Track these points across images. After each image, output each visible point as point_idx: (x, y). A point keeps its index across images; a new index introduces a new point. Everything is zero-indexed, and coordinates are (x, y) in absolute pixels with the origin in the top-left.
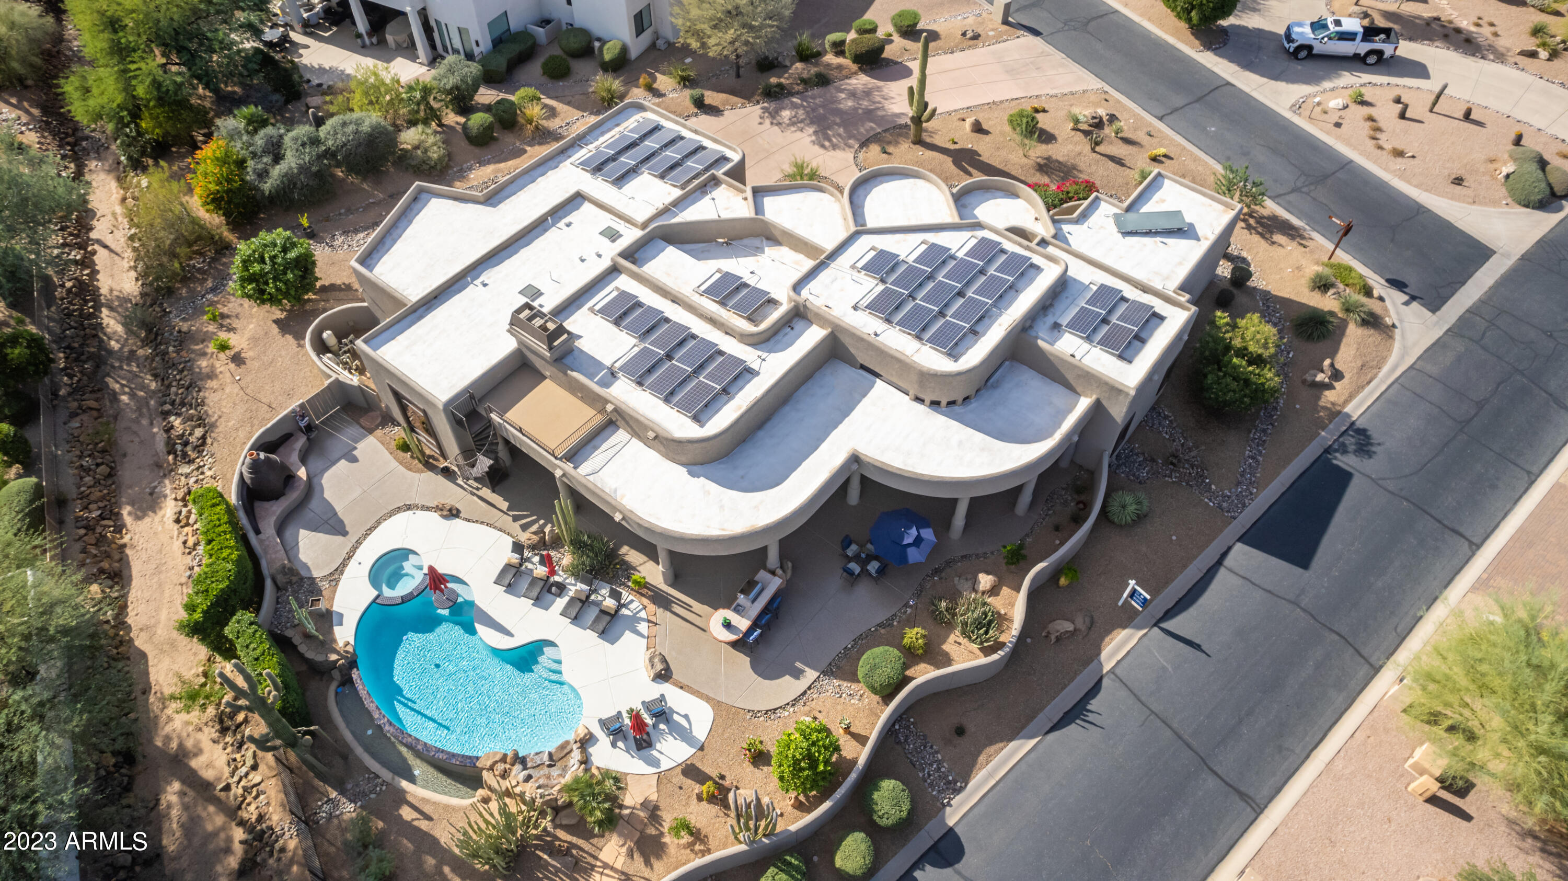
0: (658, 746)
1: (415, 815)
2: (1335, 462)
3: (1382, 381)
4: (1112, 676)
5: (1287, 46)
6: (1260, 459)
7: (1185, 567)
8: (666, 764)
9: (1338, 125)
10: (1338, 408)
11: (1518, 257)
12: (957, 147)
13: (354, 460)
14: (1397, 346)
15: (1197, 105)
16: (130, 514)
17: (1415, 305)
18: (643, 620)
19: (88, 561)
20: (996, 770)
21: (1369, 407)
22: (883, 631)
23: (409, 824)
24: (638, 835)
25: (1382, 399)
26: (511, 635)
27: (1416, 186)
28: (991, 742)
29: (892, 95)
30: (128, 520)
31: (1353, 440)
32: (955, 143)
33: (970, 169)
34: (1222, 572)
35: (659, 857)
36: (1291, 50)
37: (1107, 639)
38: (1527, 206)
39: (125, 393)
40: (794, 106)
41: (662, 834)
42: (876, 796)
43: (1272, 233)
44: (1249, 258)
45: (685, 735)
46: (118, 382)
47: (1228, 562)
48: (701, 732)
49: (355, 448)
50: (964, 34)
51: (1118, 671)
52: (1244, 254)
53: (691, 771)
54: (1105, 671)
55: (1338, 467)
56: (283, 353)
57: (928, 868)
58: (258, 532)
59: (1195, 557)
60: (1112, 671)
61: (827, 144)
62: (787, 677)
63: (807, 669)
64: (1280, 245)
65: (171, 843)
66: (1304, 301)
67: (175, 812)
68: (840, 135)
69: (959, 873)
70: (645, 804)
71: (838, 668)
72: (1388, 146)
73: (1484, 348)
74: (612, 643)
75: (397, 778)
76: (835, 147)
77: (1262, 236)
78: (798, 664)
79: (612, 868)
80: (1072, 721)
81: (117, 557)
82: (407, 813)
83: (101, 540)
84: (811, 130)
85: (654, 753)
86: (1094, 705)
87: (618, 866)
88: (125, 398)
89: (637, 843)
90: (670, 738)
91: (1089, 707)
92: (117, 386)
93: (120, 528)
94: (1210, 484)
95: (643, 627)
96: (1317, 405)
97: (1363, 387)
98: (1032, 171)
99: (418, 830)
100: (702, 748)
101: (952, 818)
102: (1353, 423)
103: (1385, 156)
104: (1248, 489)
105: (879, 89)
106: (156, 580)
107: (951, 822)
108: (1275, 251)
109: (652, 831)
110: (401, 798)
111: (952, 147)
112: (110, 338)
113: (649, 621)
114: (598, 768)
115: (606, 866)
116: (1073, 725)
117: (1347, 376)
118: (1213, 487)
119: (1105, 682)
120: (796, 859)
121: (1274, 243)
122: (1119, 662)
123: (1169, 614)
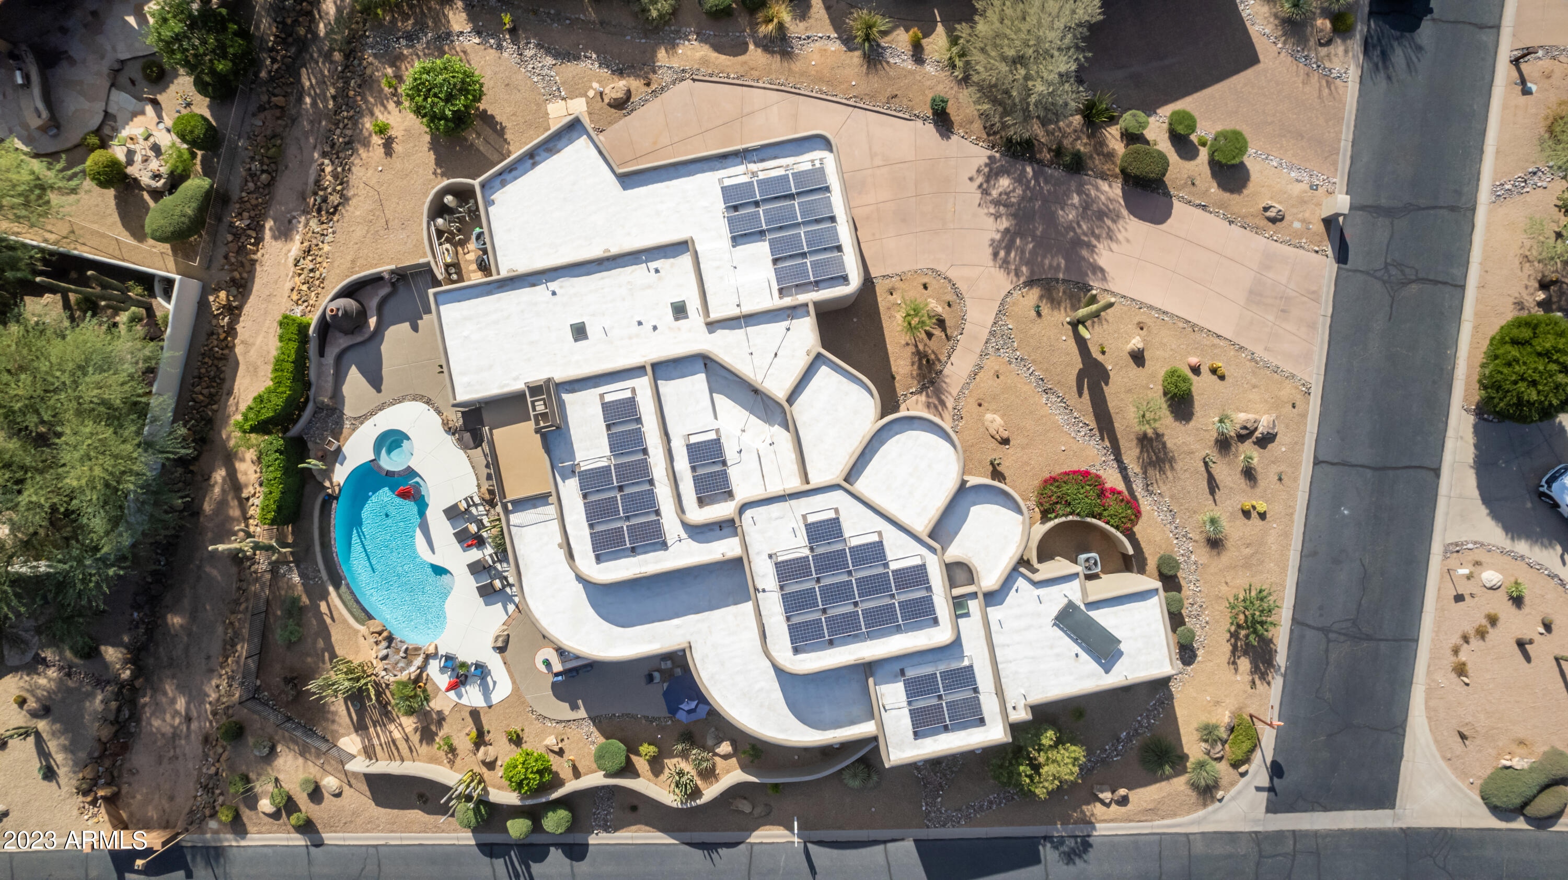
0: (468, 687)
1: (327, 612)
2: (1041, 848)
3: (1152, 827)
4: (749, 847)
5: (1543, 483)
6: (994, 807)
7: (861, 828)
8: (464, 701)
9: (1459, 598)
10: (1093, 820)
11: (1404, 826)
12: (1100, 358)
13: (415, 328)
14: (1201, 813)
15: (1369, 473)
16: (271, 229)
17: (1264, 795)
18: (515, 603)
19: (226, 267)
20: (637, 838)
21: (1116, 835)
22: (644, 721)
23: (321, 614)
24: (425, 724)
25: (1132, 838)
26: (433, 552)
27: (1427, 708)
28: (647, 824)
29: (1120, 237)
30: (268, 234)
31: (1073, 844)
32: (1103, 353)
33: (1086, 391)
34: (880, 848)
35: (428, 744)
36: (1541, 489)
37: (768, 827)
38: (1483, 798)
39: (309, 95)
40: (1020, 179)
41: (437, 734)
42: (550, 814)
43: (1245, 653)
44: (1199, 659)
45: (486, 693)
46: (309, 79)
47: (889, 845)
48: (496, 698)
49: (421, 318)
50: (1266, 209)
51: (755, 848)
52: (1200, 653)
53: (475, 714)
54: (748, 841)
55: (1038, 851)
56: (421, 171)
57: (560, 851)
58: (322, 354)
59: (874, 828)
60: (752, 844)
61: (1002, 253)
62: (567, 704)
63: (582, 708)
64: (1236, 670)
65: (208, 507)
66: (1182, 731)
67: (217, 490)
68: (1023, 252)
69: (572, 867)
70: (440, 713)
71: (600, 721)
72: (1463, 657)
73: (1258, 864)
74: (486, 605)
75: (329, 582)
76: (1005, 263)
77: (1235, 648)
78: (580, 702)
79: (403, 729)
80: (703, 849)
81: (247, 269)
82: (323, 607)
83: (241, 250)
84: (1004, 224)
85: (463, 690)
86: (723, 851)
87: (407, 730)
88: (308, 100)
89: (423, 728)
90: (477, 688)
91: (719, 850)
92: (307, 84)
93: (259, 240)
94: (939, 796)
95: (511, 608)
96: (1080, 806)
97: (1131, 821)
98: (1133, 436)
99: (324, 621)
100: (490, 707)
101: (593, 840)
102: (1089, 836)
103: (1449, 660)
104: (960, 818)
105: (1116, 218)
106: (264, 306)
107: (591, 841)
108: (1227, 673)
109: (434, 728)
110: (325, 596)
111: (1096, 354)
112: (321, 17)
113: (517, 607)
114: (428, 675)
115: (401, 725)
116: (701, 852)
117: (1129, 807)
118: (939, 800)
119: (742, 847)
120: (486, 811)
121: (1234, 663)
122: (762, 843)
123: (820, 843)
